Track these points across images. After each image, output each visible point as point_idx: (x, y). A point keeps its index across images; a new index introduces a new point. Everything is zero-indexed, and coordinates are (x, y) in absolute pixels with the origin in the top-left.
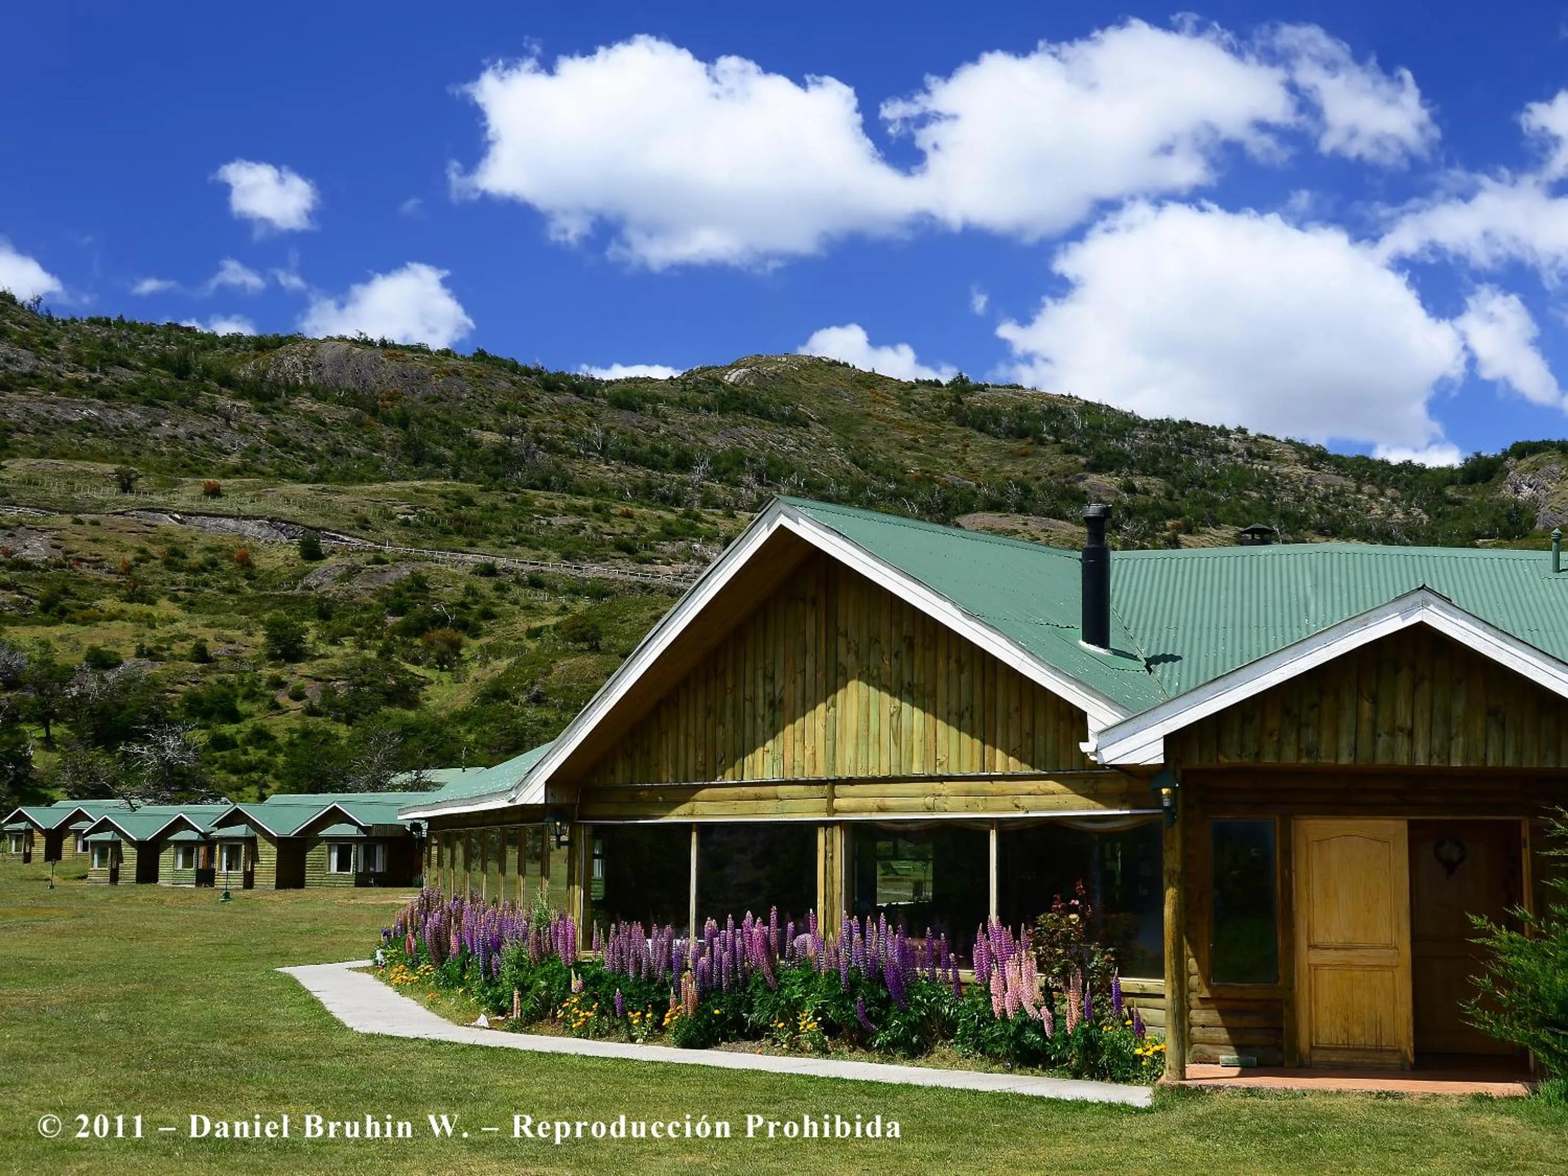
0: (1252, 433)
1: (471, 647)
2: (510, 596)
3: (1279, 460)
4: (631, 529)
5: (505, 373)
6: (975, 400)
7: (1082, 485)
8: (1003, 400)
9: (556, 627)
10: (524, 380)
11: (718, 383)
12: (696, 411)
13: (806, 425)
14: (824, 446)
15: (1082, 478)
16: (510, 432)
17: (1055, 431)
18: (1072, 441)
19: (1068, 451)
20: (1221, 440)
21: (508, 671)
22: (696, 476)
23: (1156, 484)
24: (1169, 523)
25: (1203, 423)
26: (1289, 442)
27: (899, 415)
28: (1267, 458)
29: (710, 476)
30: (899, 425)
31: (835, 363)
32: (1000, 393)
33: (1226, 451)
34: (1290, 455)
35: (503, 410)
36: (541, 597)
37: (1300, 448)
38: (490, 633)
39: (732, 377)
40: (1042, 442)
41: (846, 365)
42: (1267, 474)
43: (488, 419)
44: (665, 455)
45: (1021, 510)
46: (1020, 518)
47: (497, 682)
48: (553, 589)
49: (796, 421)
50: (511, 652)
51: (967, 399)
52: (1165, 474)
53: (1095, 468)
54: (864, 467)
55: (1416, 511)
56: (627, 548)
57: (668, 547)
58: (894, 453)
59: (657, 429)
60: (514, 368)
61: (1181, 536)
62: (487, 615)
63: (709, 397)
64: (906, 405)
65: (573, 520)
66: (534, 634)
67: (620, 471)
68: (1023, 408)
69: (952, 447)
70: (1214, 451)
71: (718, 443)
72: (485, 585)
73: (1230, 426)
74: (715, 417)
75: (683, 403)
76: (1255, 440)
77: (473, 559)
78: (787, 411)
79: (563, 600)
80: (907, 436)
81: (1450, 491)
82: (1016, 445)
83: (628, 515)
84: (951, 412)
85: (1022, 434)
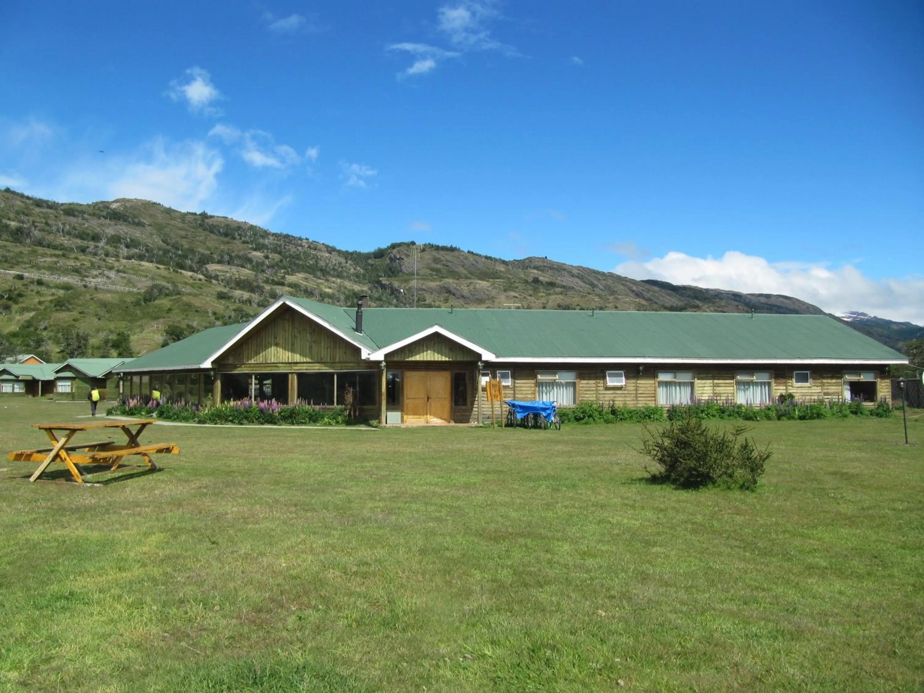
0: (311, 240)
1: (15, 307)
2: (29, 288)
3: (320, 250)
4: (78, 264)
5: (19, 198)
6: (210, 221)
7: (250, 255)
8: (221, 222)
9: (51, 301)
10: (27, 201)
11: (108, 208)
12: (99, 218)
13: (144, 226)
14: (152, 234)
15: (250, 253)
16: (23, 222)
17: (239, 235)
18: (247, 239)
19: (244, 242)
20: (300, 242)
21: (33, 318)
22: (101, 244)
23: (277, 257)
24: (282, 271)
25: (294, 235)
26: (323, 244)
27: (181, 225)
28: (315, 249)
29: (107, 244)
30: (181, 229)
31: (154, 204)
32: (220, 219)
33: (301, 246)
34: (324, 249)
35: (18, 213)
36: (43, 289)
37: (327, 247)
38: (22, 302)
39: (114, 206)
40: (234, 238)
41: (159, 204)
42: (315, 255)
43: (12, 215)
44: (88, 234)
45: (229, 264)
46: (229, 267)
47: (28, 321)
48: (48, 286)
49: (140, 224)
50: (34, 310)
51: (206, 221)
52: (280, 253)
53: (255, 250)
54: (168, 244)
55: (358, 268)
56: (76, 271)
57: (95, 272)
58: (178, 239)
59: (84, 224)
60: (22, 196)
61: (287, 276)
62: (20, 295)
63: (104, 213)
64: (183, 221)
65: (55, 259)
66: (40, 303)
67: (70, 240)
68: (227, 226)
69: (201, 238)
70: (296, 245)
71: (110, 231)
72: (19, 284)
73: (304, 237)
74: (108, 221)
75: (94, 215)
76: (312, 243)
77: (13, 272)
78: (136, 220)
79: (53, 290)
80: (183, 233)
81: (370, 261)
82: (226, 239)
83: (76, 258)
84: (201, 225)
85: (226, 235)
